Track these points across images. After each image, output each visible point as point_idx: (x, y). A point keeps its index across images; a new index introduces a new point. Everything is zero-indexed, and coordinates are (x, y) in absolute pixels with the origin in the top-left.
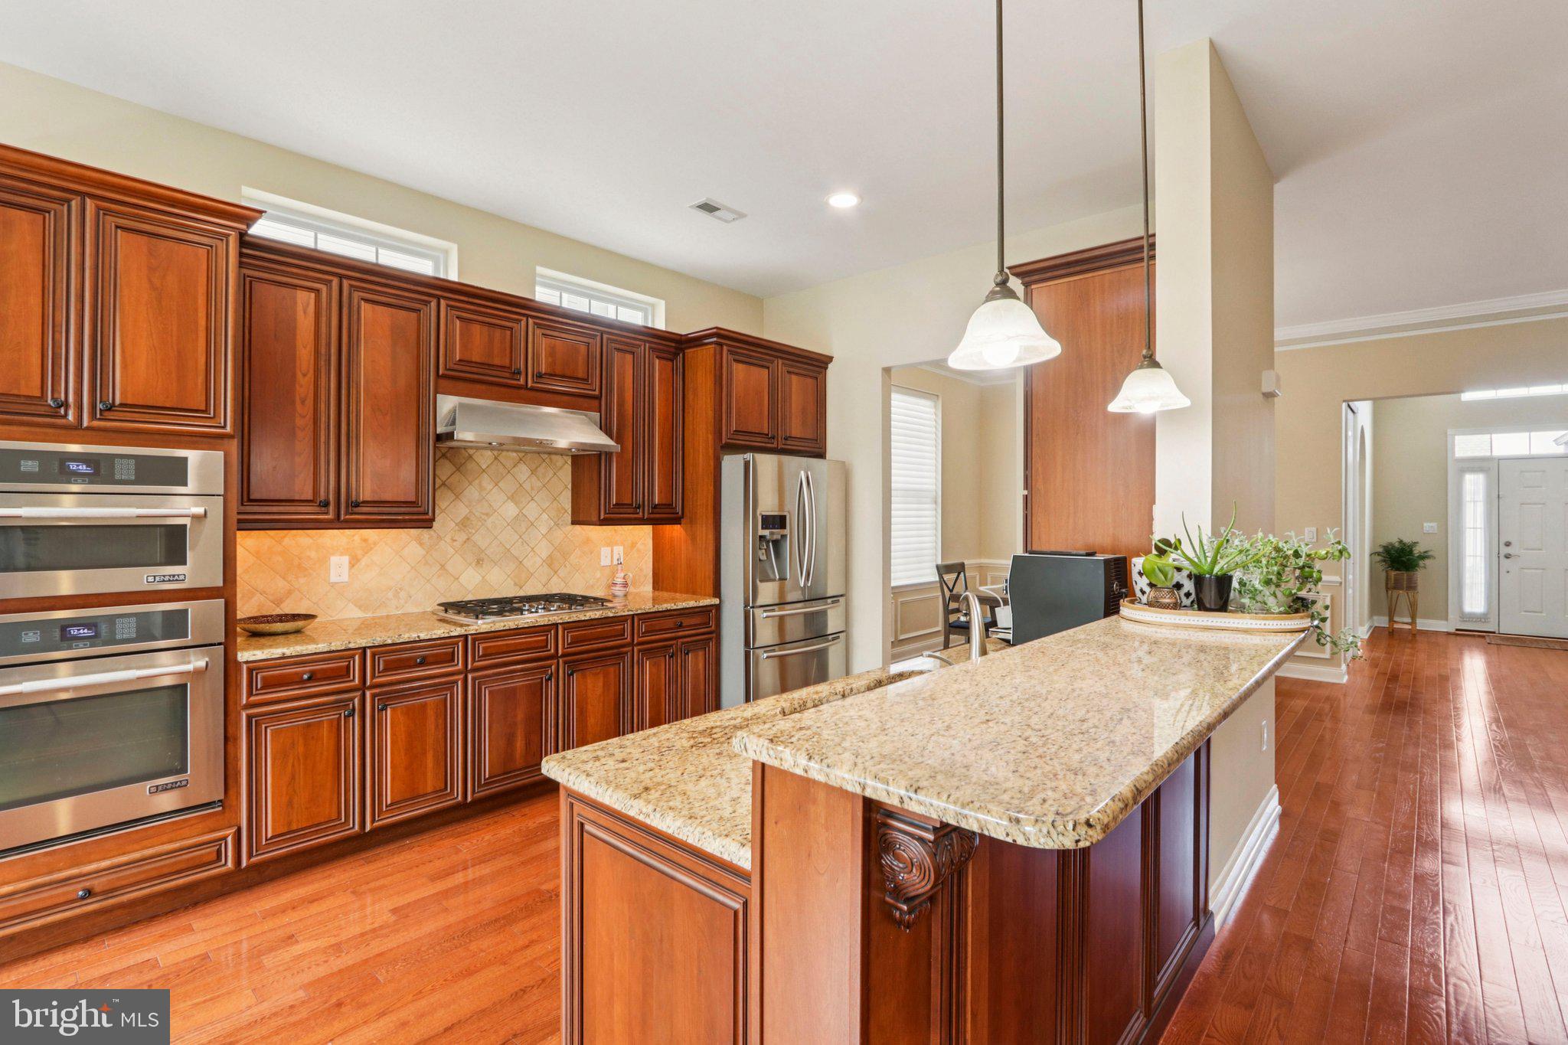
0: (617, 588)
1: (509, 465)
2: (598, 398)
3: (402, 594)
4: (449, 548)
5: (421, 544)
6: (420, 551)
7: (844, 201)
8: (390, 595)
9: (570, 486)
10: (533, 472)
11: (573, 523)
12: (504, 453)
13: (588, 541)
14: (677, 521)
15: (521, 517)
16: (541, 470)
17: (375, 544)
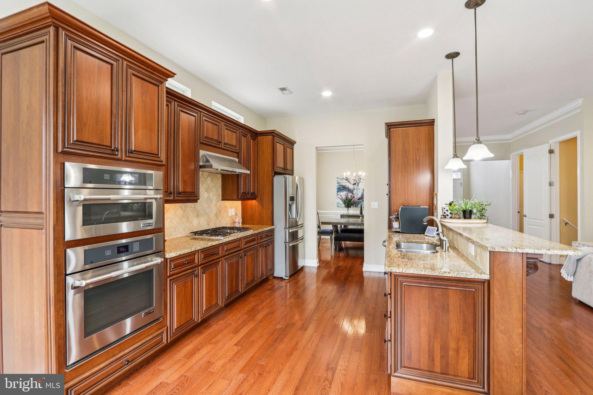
0: (236, 224)
1: (205, 178)
2: (238, 153)
3: (177, 230)
4: (190, 211)
5: (182, 209)
6: (182, 212)
7: (327, 94)
8: (173, 230)
9: (221, 186)
10: (212, 180)
11: (222, 200)
12: (204, 173)
13: (226, 207)
14: (254, 199)
15: (208, 198)
16: (214, 180)
17: (169, 209)
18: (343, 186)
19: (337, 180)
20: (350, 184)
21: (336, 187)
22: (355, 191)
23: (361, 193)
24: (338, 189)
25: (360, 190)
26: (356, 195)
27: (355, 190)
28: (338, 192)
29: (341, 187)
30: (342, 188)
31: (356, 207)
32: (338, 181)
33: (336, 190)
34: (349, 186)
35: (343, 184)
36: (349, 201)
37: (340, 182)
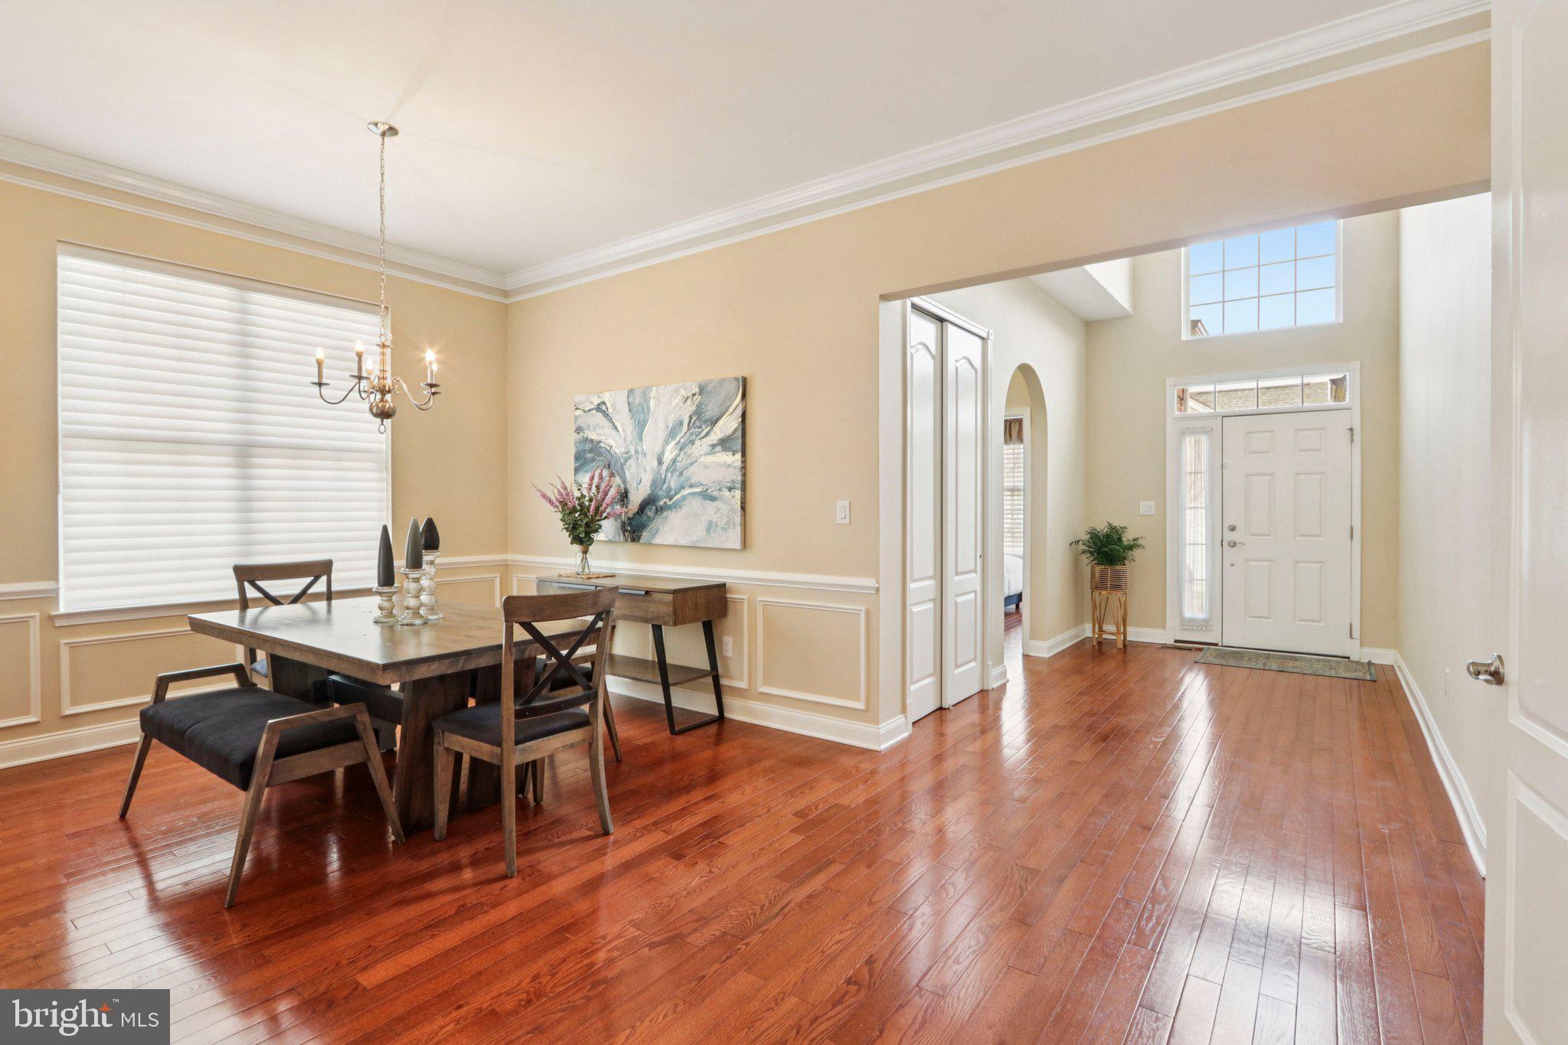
18: (592, 440)
19: (576, 418)
20: (614, 432)
21: (573, 451)
22: (630, 466)
23: (651, 476)
24: (578, 457)
25: (649, 457)
26: (635, 484)
27: (629, 462)
28: (577, 470)
29: (588, 447)
30: (591, 451)
31: (633, 540)
32: (580, 422)
33: (571, 464)
34: (611, 442)
35: (592, 435)
36: (586, 515)
37: (583, 425)
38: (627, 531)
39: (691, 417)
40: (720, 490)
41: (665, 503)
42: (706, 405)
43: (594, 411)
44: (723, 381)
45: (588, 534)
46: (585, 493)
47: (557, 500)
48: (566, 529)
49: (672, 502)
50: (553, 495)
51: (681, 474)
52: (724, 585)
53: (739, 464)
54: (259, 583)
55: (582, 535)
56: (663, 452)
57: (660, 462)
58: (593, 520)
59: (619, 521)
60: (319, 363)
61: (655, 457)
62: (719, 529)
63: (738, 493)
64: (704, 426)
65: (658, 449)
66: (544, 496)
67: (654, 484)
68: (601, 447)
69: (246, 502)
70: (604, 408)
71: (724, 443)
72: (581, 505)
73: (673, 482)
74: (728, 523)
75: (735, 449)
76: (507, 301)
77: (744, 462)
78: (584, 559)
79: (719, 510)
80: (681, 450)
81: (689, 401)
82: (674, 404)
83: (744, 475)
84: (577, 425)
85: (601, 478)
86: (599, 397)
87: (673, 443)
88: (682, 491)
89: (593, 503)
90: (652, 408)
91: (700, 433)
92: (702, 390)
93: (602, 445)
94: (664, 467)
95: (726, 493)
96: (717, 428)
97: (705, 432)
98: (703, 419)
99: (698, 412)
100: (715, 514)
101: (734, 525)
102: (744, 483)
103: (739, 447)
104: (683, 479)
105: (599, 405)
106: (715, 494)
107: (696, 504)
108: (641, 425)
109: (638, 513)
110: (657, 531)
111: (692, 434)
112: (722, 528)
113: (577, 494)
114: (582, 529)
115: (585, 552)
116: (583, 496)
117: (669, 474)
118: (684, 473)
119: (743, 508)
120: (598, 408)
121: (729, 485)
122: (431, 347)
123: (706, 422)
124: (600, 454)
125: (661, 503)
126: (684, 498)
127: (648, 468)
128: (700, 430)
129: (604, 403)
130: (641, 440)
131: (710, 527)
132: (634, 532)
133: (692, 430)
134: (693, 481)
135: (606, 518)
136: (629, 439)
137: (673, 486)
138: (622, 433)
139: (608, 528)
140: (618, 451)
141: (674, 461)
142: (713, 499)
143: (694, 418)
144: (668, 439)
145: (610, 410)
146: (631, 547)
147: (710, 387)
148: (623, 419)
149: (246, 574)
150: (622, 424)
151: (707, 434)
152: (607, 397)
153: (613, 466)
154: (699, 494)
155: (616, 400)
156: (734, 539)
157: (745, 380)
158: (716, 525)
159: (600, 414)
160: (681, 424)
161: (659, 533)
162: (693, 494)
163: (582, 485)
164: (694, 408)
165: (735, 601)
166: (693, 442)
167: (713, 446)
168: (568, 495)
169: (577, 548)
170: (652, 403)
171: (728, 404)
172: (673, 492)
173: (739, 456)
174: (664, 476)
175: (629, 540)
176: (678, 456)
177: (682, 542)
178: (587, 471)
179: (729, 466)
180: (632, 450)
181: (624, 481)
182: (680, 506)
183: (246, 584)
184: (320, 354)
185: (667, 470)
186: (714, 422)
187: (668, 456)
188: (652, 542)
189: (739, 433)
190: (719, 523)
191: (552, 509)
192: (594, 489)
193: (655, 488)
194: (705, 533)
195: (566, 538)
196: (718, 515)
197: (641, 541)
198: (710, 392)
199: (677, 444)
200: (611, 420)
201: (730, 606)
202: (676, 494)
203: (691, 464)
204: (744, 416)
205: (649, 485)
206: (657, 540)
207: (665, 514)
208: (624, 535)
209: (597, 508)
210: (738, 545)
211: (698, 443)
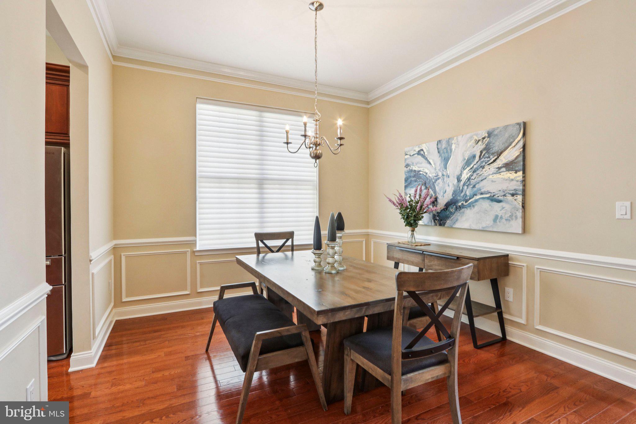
18: (415, 171)
19: (406, 160)
20: (428, 165)
21: (404, 177)
22: (439, 183)
23: (453, 189)
24: (406, 180)
25: (451, 178)
26: (442, 194)
27: (438, 181)
28: (406, 187)
29: (412, 174)
30: (414, 176)
31: (440, 225)
32: (408, 162)
33: (403, 185)
34: (427, 171)
35: (415, 168)
36: (414, 211)
37: (410, 163)
38: (436, 220)
39: (481, 152)
40: (505, 195)
41: (462, 204)
42: (494, 144)
43: (416, 155)
44: (506, 127)
45: (415, 221)
46: (413, 198)
47: (397, 202)
48: (403, 218)
49: (467, 203)
50: (395, 199)
51: (474, 186)
52: (507, 255)
53: (521, 178)
54: (264, 241)
55: (412, 222)
56: (461, 175)
57: (459, 180)
58: (418, 214)
59: (431, 214)
60: (287, 132)
61: (456, 177)
62: (504, 220)
63: (520, 198)
64: (491, 157)
65: (457, 172)
66: (390, 201)
67: (455, 193)
68: (421, 174)
69: (262, 204)
70: (422, 152)
71: (509, 166)
72: (411, 205)
73: (469, 192)
74: (511, 216)
75: (517, 169)
76: (369, 107)
77: (524, 177)
78: (413, 234)
79: (503, 208)
80: (474, 172)
81: (480, 143)
82: (469, 145)
83: (524, 186)
84: (406, 163)
85: (421, 190)
86: (419, 147)
87: (468, 168)
88: (475, 196)
89: (419, 204)
90: (453, 150)
91: (489, 161)
92: (490, 134)
93: (421, 173)
94: (462, 183)
95: (509, 198)
96: (502, 157)
97: (492, 161)
98: (491, 152)
99: (487, 149)
100: (501, 210)
101: (516, 218)
102: (524, 191)
103: (521, 167)
104: (475, 189)
105: (419, 151)
106: (500, 198)
107: (486, 204)
108: (446, 160)
109: (444, 209)
110: (457, 220)
111: (483, 162)
112: (506, 220)
113: (408, 199)
114: (412, 218)
115: (413, 231)
116: (412, 201)
117: (466, 187)
118: (476, 186)
119: (523, 207)
120: (419, 153)
121: (511, 192)
122: (340, 117)
123: (493, 154)
124: (420, 178)
125: (460, 204)
126: (476, 201)
127: (451, 184)
128: (489, 159)
129: (422, 150)
130: (446, 168)
131: (496, 218)
132: (441, 220)
133: (482, 160)
134: (483, 191)
135: (425, 212)
136: (438, 168)
137: (468, 193)
138: (433, 165)
139: (426, 218)
140: (431, 175)
141: (469, 179)
142: (499, 201)
143: (484, 152)
144: (465, 167)
145: (426, 154)
146: (439, 228)
147: (496, 133)
148: (435, 158)
149: (260, 237)
150: (433, 160)
151: (494, 161)
152: (424, 147)
153: (428, 183)
154: (488, 198)
155: (430, 148)
156: (516, 226)
157: (525, 124)
158: (501, 218)
159: (420, 156)
160: (474, 157)
161: (458, 221)
162: (483, 198)
163: (410, 195)
164: (484, 146)
165: (515, 266)
166: (483, 167)
167: (499, 168)
168: (403, 200)
169: (408, 228)
170: (453, 147)
171: (512, 140)
172: (468, 198)
173: (520, 174)
174: (461, 188)
175: (438, 225)
176: (472, 176)
177: (474, 227)
178: (412, 187)
179: (512, 180)
180: (440, 174)
181: (435, 192)
182: (473, 206)
183: (259, 241)
184: (287, 128)
185: (464, 185)
186: (499, 154)
187: (465, 176)
188: (453, 227)
189: (521, 158)
190: (503, 215)
191: (395, 207)
192: (418, 197)
193: (455, 196)
194: (492, 222)
195: (402, 222)
196: (503, 211)
197: (446, 226)
198: (496, 135)
199: (471, 169)
200: (426, 159)
201: (511, 270)
202: (470, 199)
203: (482, 180)
204: (524, 147)
205: (451, 194)
206: (457, 225)
207: (463, 210)
208: (435, 222)
209: (421, 207)
210: (520, 231)
211: (487, 167)
